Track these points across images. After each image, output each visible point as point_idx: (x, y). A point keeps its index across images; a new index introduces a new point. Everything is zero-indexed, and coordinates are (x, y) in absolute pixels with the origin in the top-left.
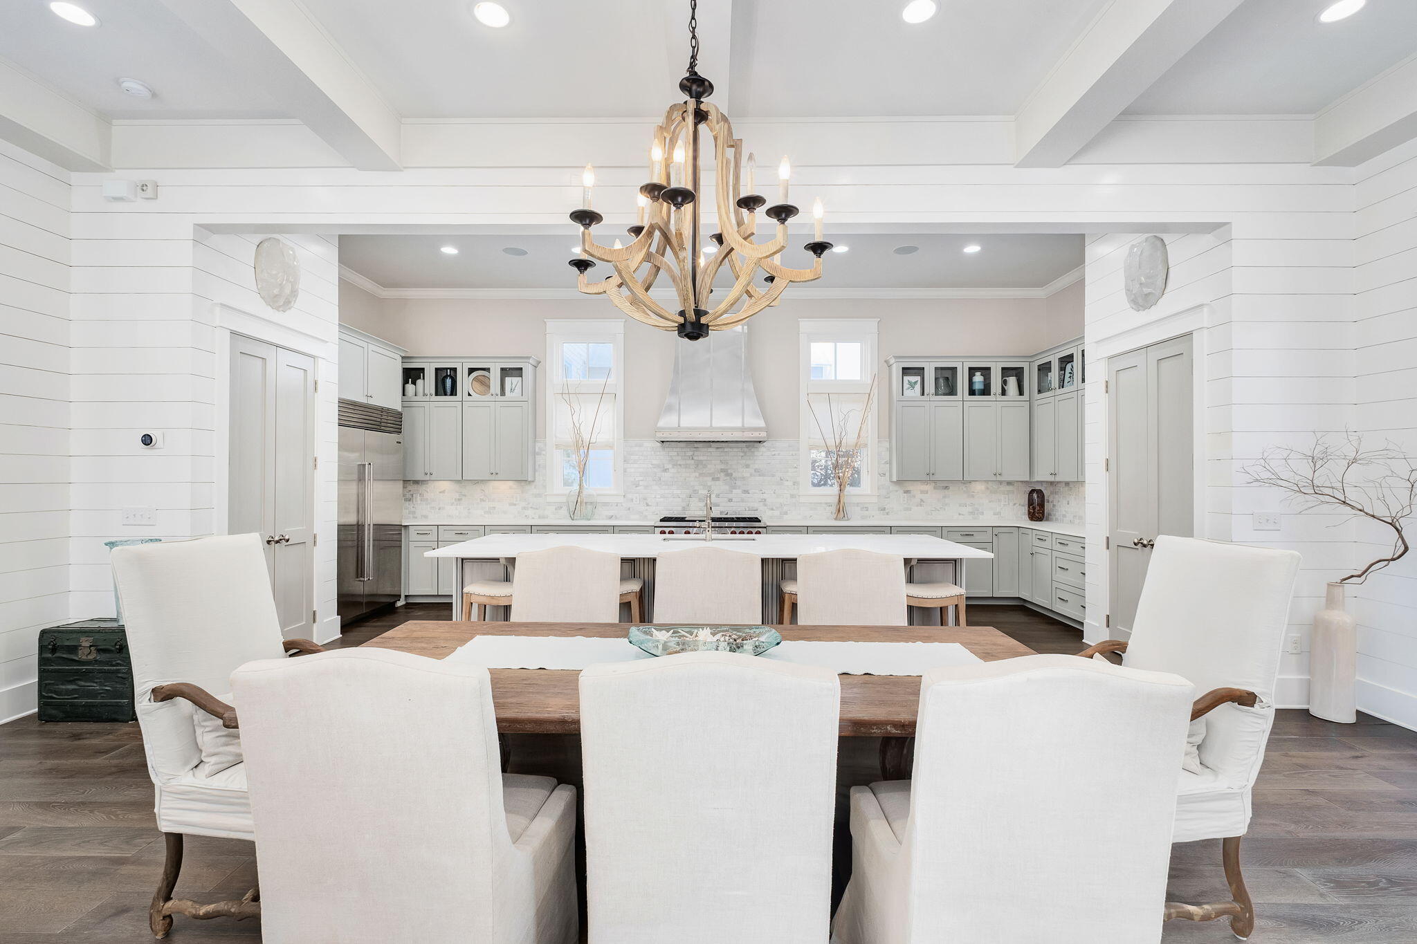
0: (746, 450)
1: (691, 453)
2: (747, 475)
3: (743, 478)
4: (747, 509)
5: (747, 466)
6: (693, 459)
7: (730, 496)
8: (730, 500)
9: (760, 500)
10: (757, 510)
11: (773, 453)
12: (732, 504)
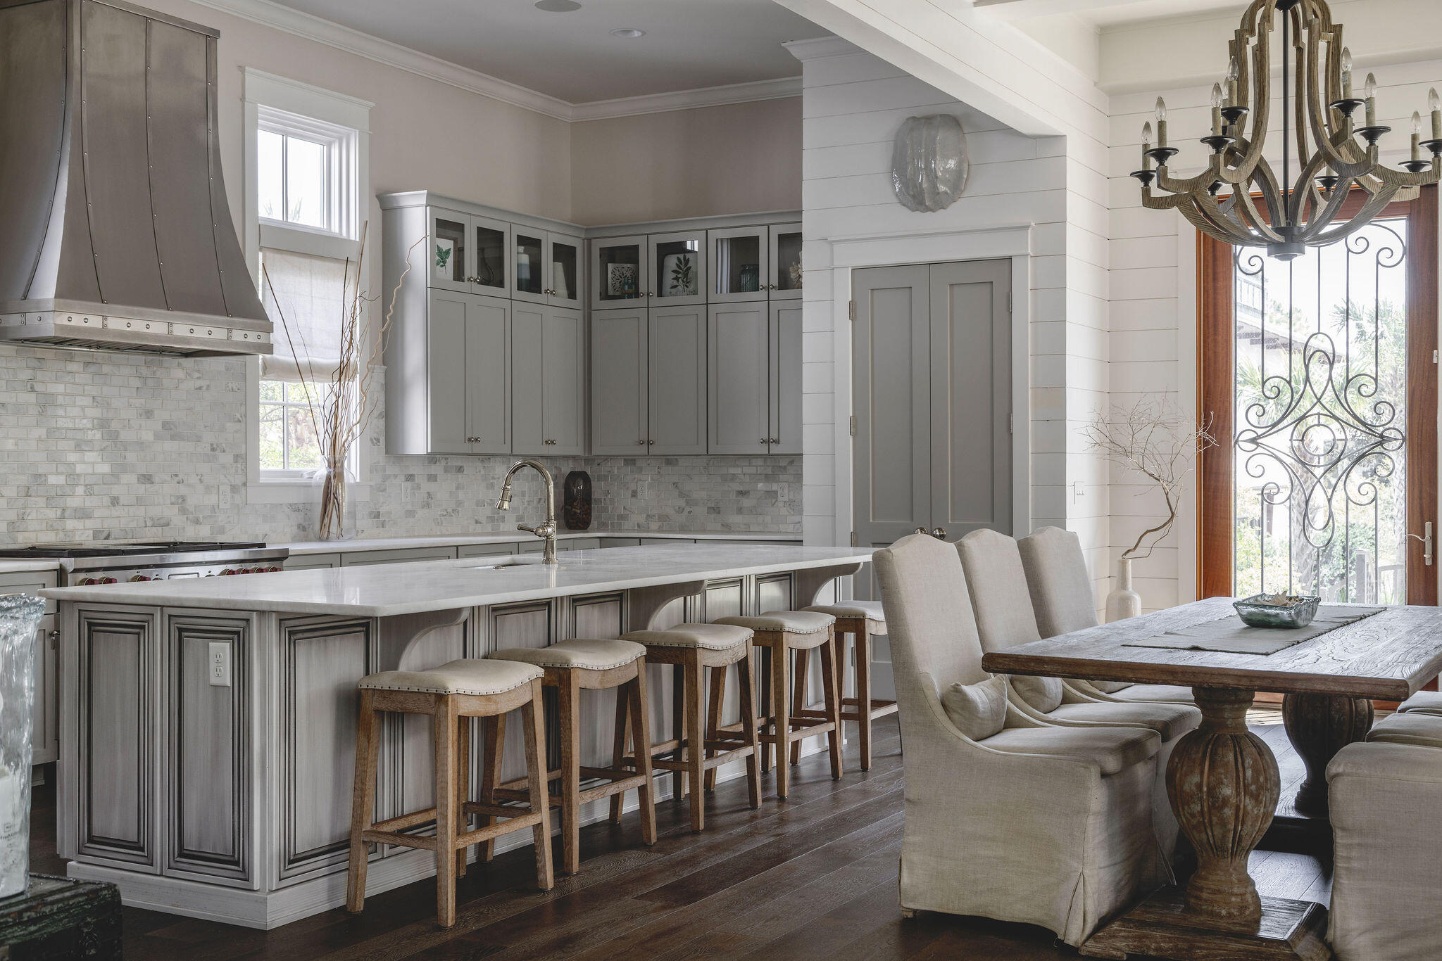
0: (144, 371)
1: (25, 375)
2: (148, 436)
3: (141, 445)
4: (149, 524)
5: (148, 414)
6: (32, 389)
7: (116, 491)
8: (115, 501)
9: (173, 500)
10: (167, 525)
11: (199, 383)
12: (116, 511)
